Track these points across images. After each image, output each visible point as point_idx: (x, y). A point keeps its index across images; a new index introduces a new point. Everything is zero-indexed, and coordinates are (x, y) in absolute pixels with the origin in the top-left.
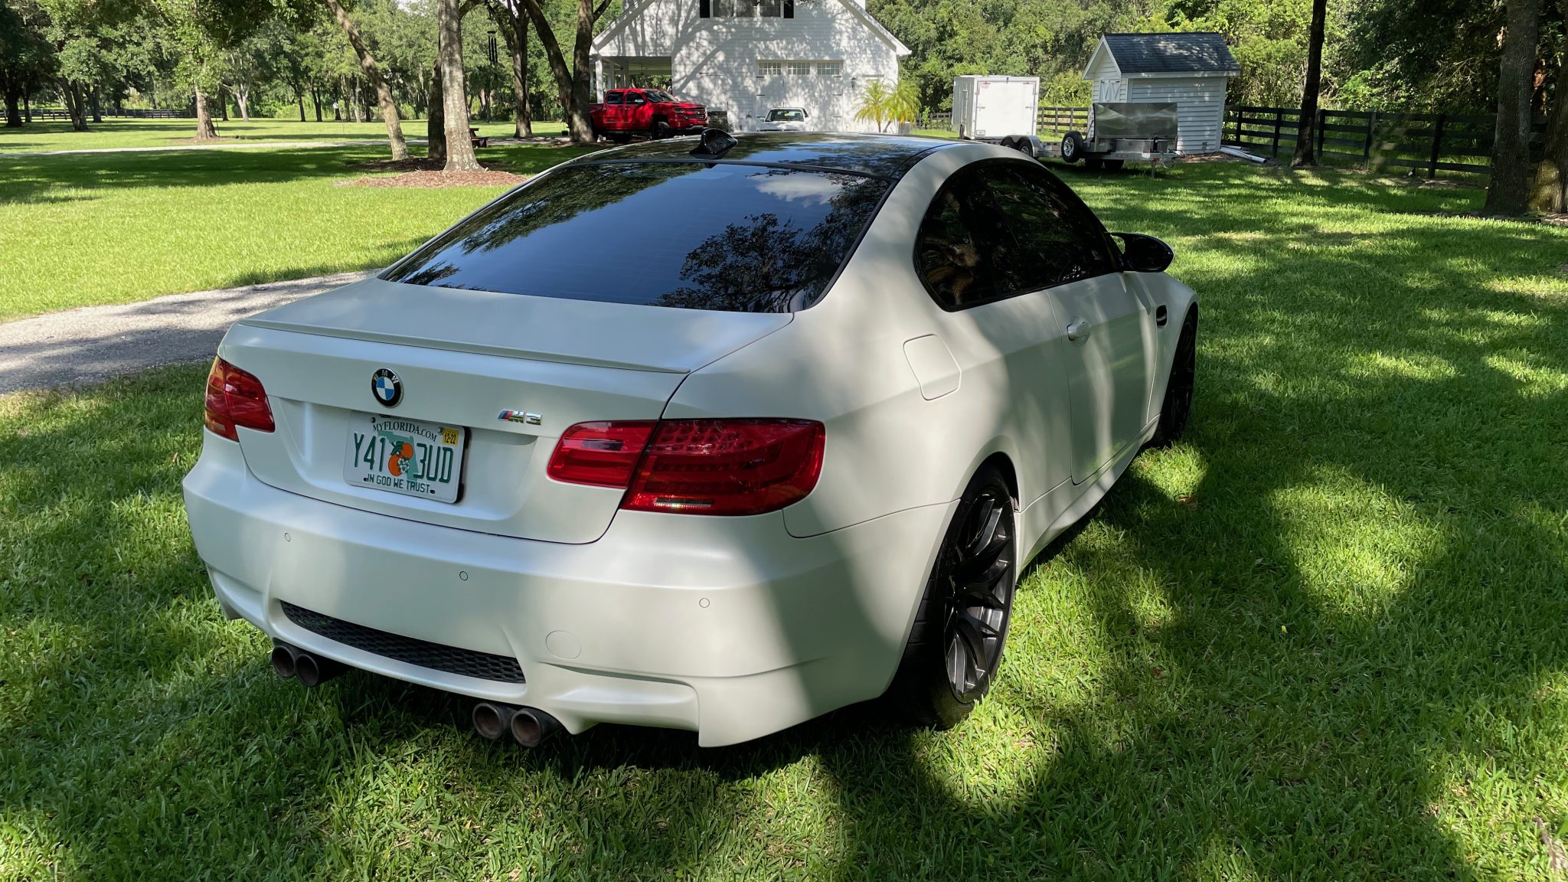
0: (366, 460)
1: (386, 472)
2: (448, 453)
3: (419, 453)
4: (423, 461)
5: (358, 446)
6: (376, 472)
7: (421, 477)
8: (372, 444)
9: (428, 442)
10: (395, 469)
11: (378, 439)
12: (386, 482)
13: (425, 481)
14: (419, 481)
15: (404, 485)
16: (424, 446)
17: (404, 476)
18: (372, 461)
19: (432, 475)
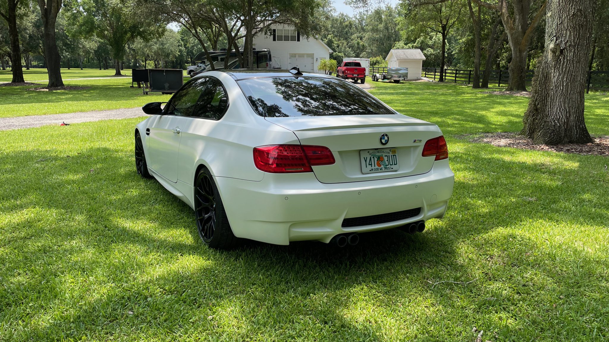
0: (369, 165)
1: (377, 167)
2: (395, 156)
3: (386, 159)
4: (387, 160)
5: (366, 161)
6: (373, 167)
7: (388, 165)
8: (370, 159)
9: (388, 155)
10: (379, 165)
11: (372, 157)
12: (377, 169)
13: (389, 166)
14: (387, 166)
15: (383, 169)
16: (387, 156)
17: (382, 166)
18: (371, 165)
19: (391, 164)
